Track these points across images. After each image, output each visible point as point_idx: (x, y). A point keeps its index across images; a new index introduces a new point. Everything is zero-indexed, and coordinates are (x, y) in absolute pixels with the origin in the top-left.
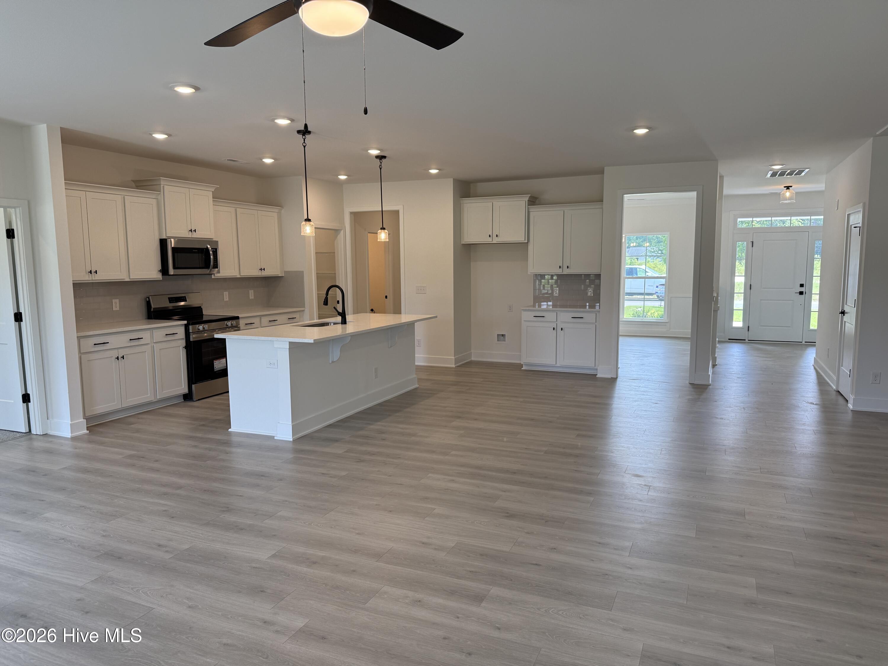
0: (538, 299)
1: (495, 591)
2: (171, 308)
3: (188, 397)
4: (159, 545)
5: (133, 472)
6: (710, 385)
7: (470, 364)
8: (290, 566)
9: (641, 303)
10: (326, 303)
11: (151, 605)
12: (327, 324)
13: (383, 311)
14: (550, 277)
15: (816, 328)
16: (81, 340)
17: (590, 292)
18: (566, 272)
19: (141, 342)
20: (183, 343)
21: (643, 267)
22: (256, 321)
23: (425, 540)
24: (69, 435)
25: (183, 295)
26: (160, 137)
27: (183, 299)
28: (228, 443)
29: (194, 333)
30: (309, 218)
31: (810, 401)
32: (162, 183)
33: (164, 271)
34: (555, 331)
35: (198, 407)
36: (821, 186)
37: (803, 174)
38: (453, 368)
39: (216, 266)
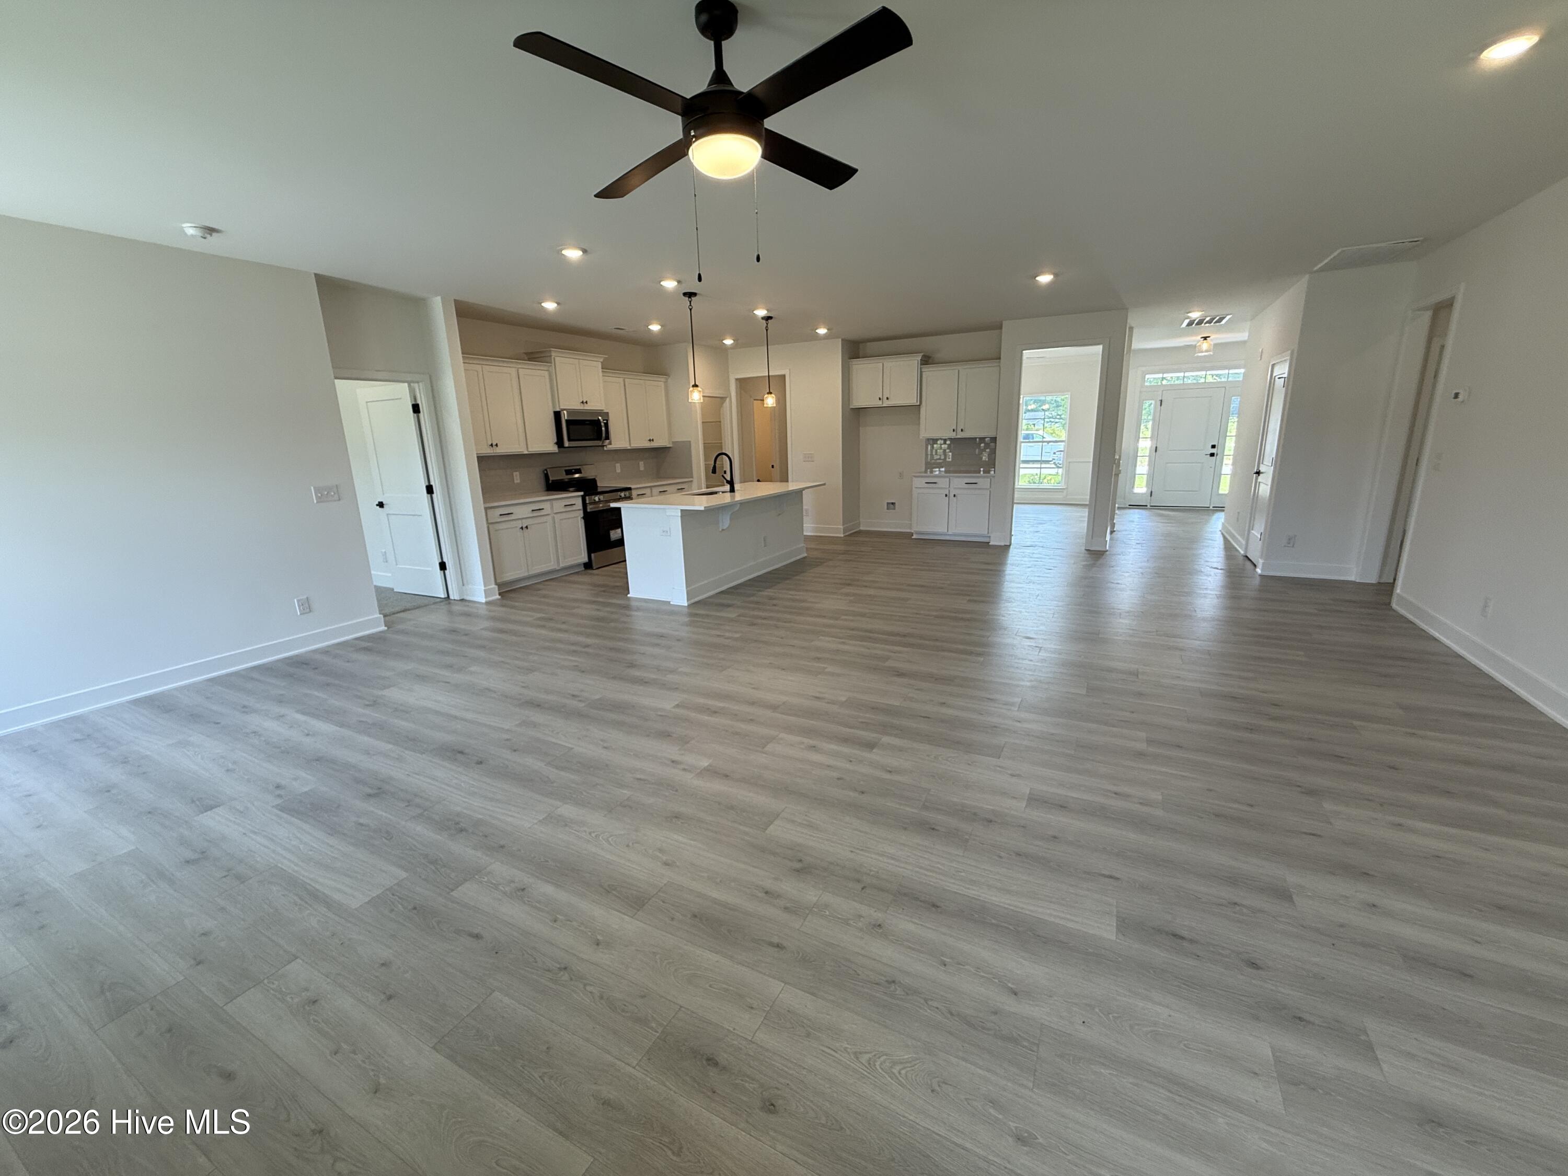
0: (930, 465)
1: (886, 739)
2: (566, 480)
3: (588, 566)
4: (573, 696)
5: (543, 632)
6: (1107, 551)
7: (859, 533)
8: (693, 715)
9: (1038, 471)
10: (714, 471)
11: (570, 746)
12: (716, 493)
13: (770, 480)
14: (942, 442)
15: (1226, 492)
16: (488, 511)
17: (985, 457)
18: (960, 435)
19: (542, 513)
20: (581, 514)
21: (1041, 432)
22: (647, 491)
23: (818, 695)
24: (483, 600)
25: (578, 467)
26: (550, 306)
27: (579, 471)
28: (627, 607)
29: (591, 503)
30: (697, 383)
31: (1215, 565)
32: (553, 354)
33: (560, 443)
34: (947, 498)
35: (597, 575)
36: (1243, 336)
37: (1224, 322)
38: (841, 537)
39: (607, 438)
